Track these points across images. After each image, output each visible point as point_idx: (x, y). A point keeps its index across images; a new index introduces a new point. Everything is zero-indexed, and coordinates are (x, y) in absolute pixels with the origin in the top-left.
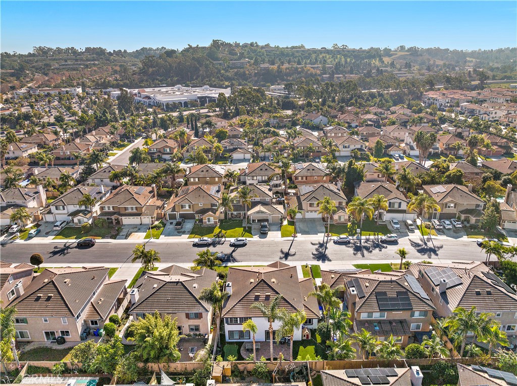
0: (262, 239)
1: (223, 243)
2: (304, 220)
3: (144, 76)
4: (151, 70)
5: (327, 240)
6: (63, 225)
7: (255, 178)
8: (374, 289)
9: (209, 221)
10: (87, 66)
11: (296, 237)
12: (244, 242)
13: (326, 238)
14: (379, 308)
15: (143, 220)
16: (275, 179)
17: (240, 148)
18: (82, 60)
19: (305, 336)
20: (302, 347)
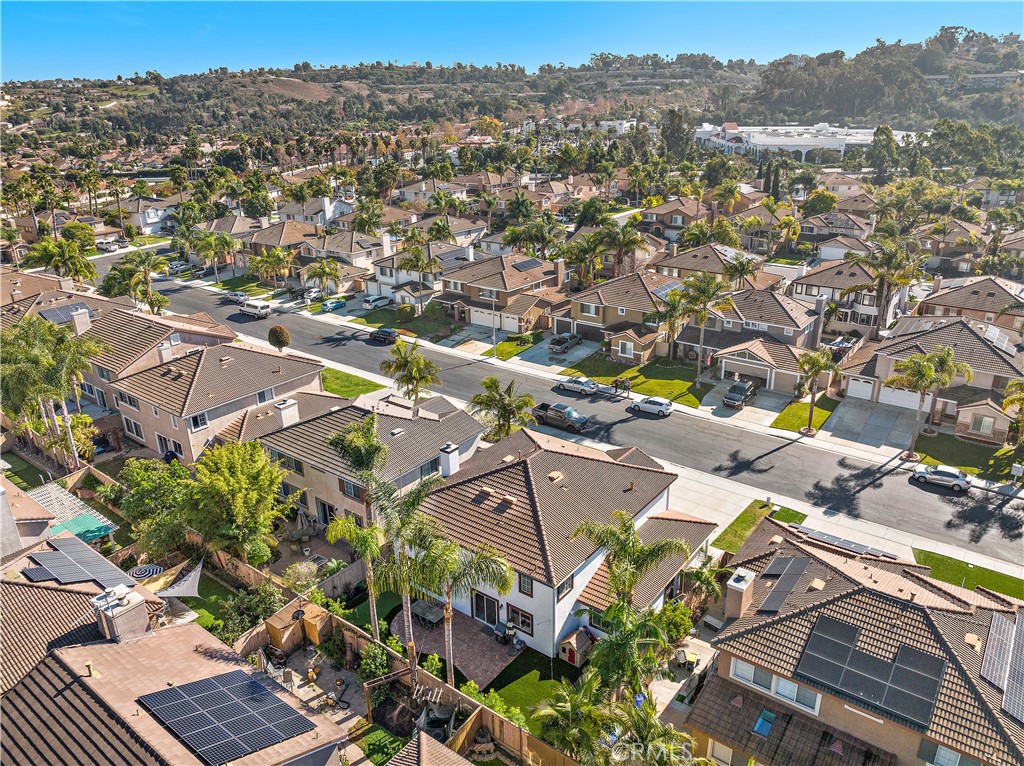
0: (716, 418)
1: (619, 401)
2: (871, 406)
3: (761, 104)
4: (777, 92)
5: (898, 467)
6: (378, 303)
7: (815, 291)
8: (823, 605)
9: (623, 351)
10: (666, 87)
11: (812, 436)
12: (661, 408)
13: (897, 462)
14: (796, 667)
15: (505, 320)
16: (866, 302)
17: (844, 235)
18: (662, 76)
19: (564, 650)
20: (535, 674)
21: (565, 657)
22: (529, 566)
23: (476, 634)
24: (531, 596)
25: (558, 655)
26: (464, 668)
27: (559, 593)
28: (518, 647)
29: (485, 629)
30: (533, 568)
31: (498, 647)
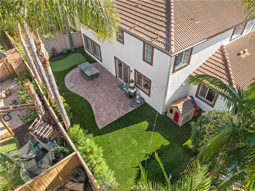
19: (171, 111)
20: (145, 124)
21: (171, 116)
22: (152, 35)
23: (114, 88)
24: (151, 64)
25: (166, 113)
26: (97, 108)
27: (175, 64)
28: (138, 102)
29: (121, 86)
30: (155, 36)
31: (125, 99)
